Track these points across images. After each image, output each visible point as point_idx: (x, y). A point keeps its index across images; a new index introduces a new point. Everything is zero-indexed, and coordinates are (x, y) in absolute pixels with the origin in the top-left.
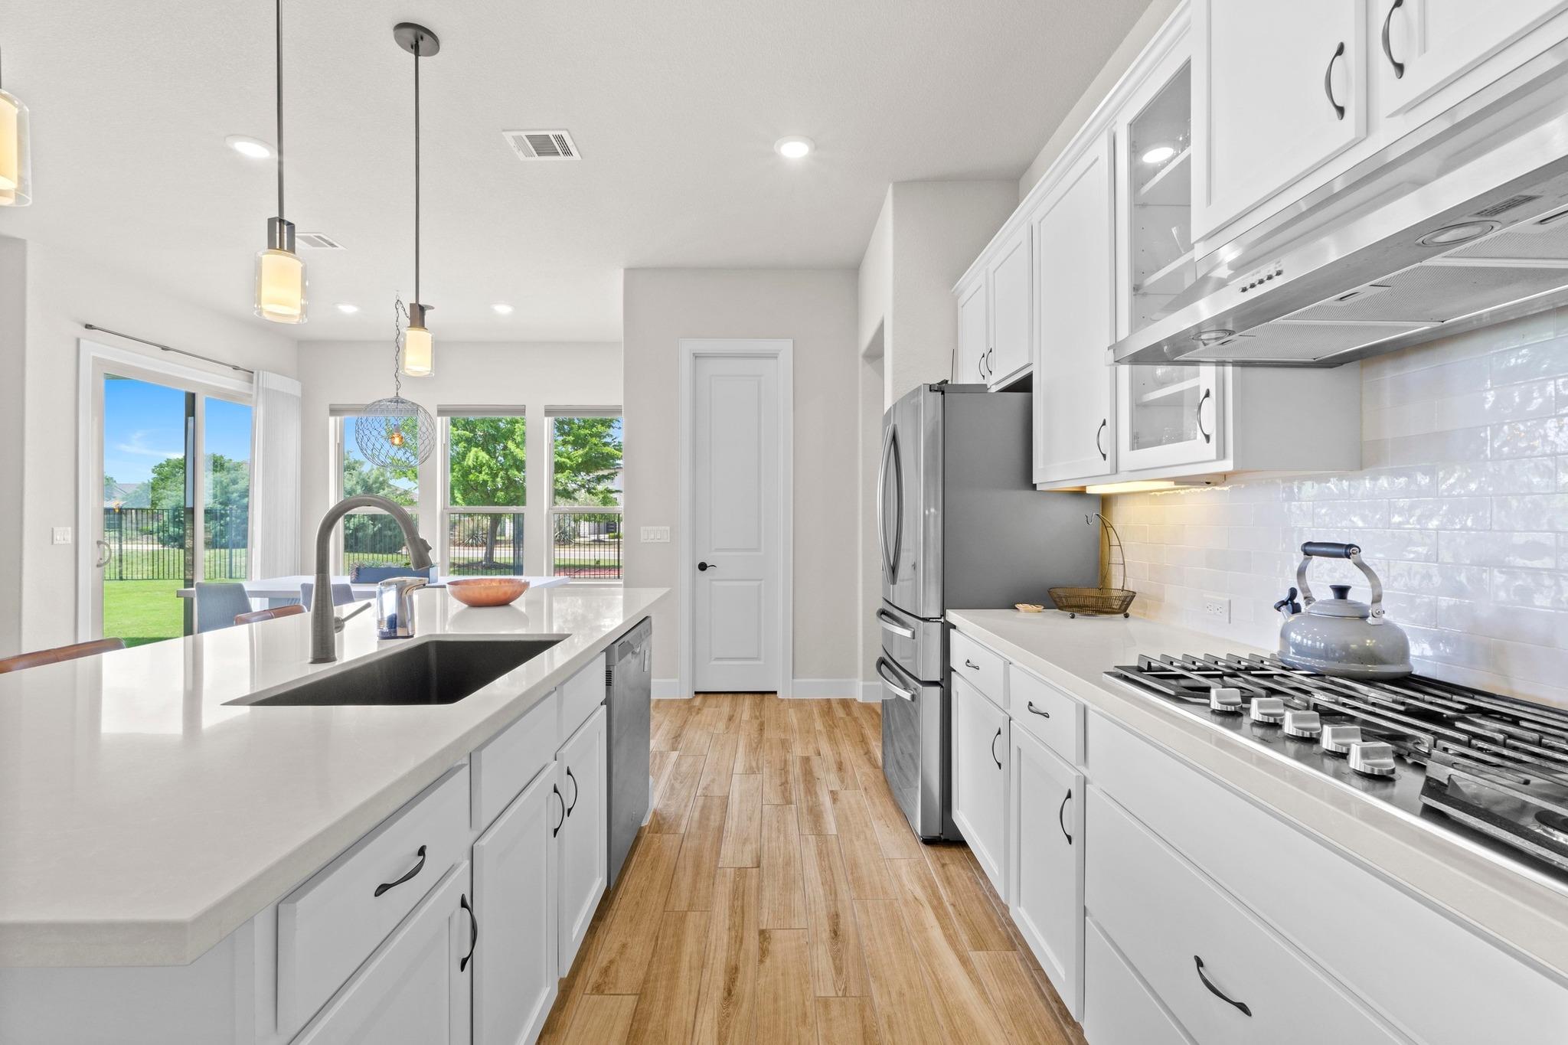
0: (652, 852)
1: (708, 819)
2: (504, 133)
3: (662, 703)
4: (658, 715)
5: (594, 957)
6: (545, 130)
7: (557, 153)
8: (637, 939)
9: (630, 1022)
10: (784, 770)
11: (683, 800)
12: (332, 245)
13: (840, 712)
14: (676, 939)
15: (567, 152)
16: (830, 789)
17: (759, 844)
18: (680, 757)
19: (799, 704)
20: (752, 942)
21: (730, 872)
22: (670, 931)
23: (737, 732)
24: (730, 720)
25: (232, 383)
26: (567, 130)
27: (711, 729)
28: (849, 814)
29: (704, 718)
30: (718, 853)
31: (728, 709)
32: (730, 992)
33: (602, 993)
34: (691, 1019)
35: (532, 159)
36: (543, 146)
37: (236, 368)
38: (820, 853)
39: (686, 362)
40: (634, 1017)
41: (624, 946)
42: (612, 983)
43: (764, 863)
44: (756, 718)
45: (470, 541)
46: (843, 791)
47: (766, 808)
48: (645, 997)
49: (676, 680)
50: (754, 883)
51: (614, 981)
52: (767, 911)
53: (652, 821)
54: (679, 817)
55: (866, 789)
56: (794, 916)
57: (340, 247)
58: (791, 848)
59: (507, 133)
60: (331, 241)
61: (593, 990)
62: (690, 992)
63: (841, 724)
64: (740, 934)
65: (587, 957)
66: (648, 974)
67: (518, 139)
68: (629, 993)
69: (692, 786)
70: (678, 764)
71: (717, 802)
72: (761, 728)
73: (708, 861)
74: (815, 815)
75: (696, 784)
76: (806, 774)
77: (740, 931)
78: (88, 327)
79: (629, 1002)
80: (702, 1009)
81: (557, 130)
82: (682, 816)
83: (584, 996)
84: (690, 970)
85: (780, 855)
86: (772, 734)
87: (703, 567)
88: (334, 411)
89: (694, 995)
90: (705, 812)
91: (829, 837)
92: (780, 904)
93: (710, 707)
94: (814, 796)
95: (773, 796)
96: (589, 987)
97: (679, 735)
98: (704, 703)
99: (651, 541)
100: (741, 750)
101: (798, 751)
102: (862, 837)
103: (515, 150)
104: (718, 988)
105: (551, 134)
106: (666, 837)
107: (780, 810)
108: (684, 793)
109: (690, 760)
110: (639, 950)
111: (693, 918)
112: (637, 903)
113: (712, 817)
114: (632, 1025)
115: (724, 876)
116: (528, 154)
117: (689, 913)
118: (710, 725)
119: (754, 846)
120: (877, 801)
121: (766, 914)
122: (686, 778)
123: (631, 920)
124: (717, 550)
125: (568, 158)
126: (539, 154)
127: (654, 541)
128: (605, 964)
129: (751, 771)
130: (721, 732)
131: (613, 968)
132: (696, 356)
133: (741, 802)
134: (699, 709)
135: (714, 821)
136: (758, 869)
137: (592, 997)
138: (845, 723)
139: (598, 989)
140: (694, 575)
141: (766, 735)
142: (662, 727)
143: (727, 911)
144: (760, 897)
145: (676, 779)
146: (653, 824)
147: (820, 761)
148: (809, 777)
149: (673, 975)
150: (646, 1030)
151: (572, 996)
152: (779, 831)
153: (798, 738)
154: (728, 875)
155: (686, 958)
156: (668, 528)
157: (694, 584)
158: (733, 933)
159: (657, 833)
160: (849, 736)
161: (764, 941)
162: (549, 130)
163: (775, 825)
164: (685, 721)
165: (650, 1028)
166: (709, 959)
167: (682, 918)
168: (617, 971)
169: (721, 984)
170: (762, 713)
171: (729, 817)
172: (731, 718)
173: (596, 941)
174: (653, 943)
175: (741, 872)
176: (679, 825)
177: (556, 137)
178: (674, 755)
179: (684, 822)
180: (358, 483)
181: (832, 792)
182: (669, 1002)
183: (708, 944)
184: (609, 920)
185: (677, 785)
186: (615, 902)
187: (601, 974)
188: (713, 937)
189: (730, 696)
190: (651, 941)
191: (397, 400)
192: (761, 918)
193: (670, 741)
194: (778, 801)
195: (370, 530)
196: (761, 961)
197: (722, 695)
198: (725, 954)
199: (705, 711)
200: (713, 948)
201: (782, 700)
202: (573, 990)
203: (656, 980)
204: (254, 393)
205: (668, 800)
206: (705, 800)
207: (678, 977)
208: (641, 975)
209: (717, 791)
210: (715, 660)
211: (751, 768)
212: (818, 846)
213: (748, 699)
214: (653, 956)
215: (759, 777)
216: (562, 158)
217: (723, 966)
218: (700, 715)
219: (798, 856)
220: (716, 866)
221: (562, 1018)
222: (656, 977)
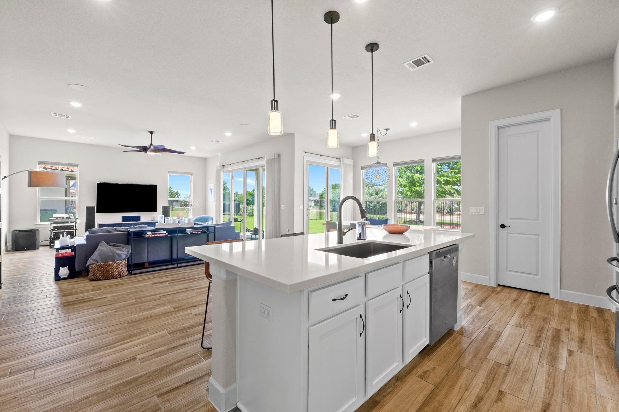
0: (456, 341)
1: (488, 338)
2: (404, 64)
3: (479, 286)
4: (475, 290)
5: (422, 366)
6: (418, 57)
7: (424, 63)
8: (440, 368)
9: (430, 393)
10: (541, 330)
11: (477, 327)
12: (358, 117)
13: (594, 314)
14: (457, 375)
15: (428, 61)
16: (569, 348)
17: (512, 357)
18: (481, 310)
19: (563, 304)
20: (494, 393)
21: (492, 363)
22: (455, 371)
23: (517, 307)
24: (515, 301)
25: (335, 163)
26: (427, 54)
27: (502, 302)
28: (578, 364)
29: (499, 297)
30: (488, 353)
31: (515, 296)
32: (476, 405)
33: (422, 379)
34: (455, 404)
35: (415, 69)
36: (418, 63)
37: (337, 158)
38: (549, 375)
39: (493, 131)
40: (432, 392)
41: (434, 368)
42: (426, 377)
43: (512, 366)
44: (532, 303)
45: (412, 212)
46: (579, 353)
47: (522, 344)
48: (438, 388)
49: (488, 277)
50: (503, 371)
51: (427, 377)
52: (507, 384)
53: (460, 330)
54: (472, 333)
55: (597, 357)
56: (522, 393)
57: (360, 117)
58: (531, 365)
59: (405, 64)
60: (357, 115)
61: (419, 376)
62: (457, 396)
63: (592, 320)
64: (488, 387)
65: (419, 365)
66: (441, 381)
67: (409, 65)
68: (432, 383)
69: (483, 323)
70: (479, 312)
71: (495, 333)
72: (533, 309)
73: (482, 354)
74: (553, 358)
75: (486, 322)
76: (554, 337)
77: (489, 386)
78: (306, 152)
79: (431, 387)
80: (461, 404)
81: (422, 56)
82: (474, 332)
83: (415, 377)
84: (460, 388)
85: (523, 366)
86: (539, 313)
87: (503, 226)
88: (362, 168)
89: (459, 398)
90: (487, 335)
91: (558, 370)
92: (515, 385)
93: (505, 292)
94: (556, 348)
95: (528, 339)
96: (417, 375)
97: (484, 301)
98: (501, 291)
99: (474, 213)
100: (517, 315)
101: (554, 324)
102: (584, 378)
103: (409, 68)
104: (471, 401)
105: (421, 58)
106: (464, 338)
107: (531, 347)
108: (479, 324)
109: (486, 312)
110: (440, 372)
111: (467, 372)
112: (444, 356)
113: (490, 338)
114: (430, 394)
115: (489, 362)
116: (413, 68)
117: (466, 369)
118: (503, 300)
119: (509, 357)
120: (604, 366)
121: (506, 386)
122: (482, 319)
123: (440, 361)
124: (511, 219)
125: (429, 63)
126: (417, 66)
127: (476, 213)
128: (425, 370)
129: (518, 325)
130: (508, 305)
131: (428, 373)
132: (499, 128)
133: (508, 337)
134: (498, 292)
135: (491, 339)
136: (508, 367)
137: (418, 378)
138: (595, 320)
139: (421, 377)
140: (498, 230)
141: (535, 312)
142: (477, 295)
143: (485, 376)
144: (505, 378)
145: (476, 318)
146: (460, 331)
147: (568, 334)
148: (556, 338)
149: (452, 387)
150: (435, 399)
151: (411, 374)
152: (526, 356)
153: (556, 319)
154: (490, 363)
155: (459, 385)
156: (483, 208)
157: (498, 235)
158: (485, 385)
159: (461, 335)
160: (596, 327)
161: (501, 395)
162: (420, 57)
163: (525, 352)
164: (489, 296)
165: (437, 398)
166: (470, 389)
167: (462, 370)
168: (429, 375)
169: (473, 400)
170: (536, 302)
171: (499, 341)
172: (515, 300)
173: (424, 361)
174: (447, 372)
175: (498, 365)
176: (472, 335)
177: (423, 58)
178: (479, 308)
179: (475, 335)
180: (374, 191)
181: (569, 350)
182: (447, 394)
183: (471, 384)
184: (431, 357)
185: (476, 320)
186: (435, 352)
187: (423, 373)
188: (475, 382)
189: (518, 291)
190: (446, 371)
191: (378, 163)
192: (502, 386)
193: (479, 302)
194: (532, 344)
195: (378, 207)
196: (496, 402)
197: (514, 289)
198: (478, 391)
199: (502, 294)
200: (473, 386)
201: (552, 299)
202: (412, 373)
203: (444, 385)
204: (341, 165)
205: (470, 325)
206: (488, 330)
207: (454, 389)
208: (438, 380)
209: (496, 328)
210: (509, 271)
211: (520, 324)
212: (549, 371)
213: (529, 295)
214: (445, 376)
215: (523, 330)
216: (427, 64)
217: (476, 394)
218: (498, 295)
219: (534, 370)
220: (485, 357)
221: (405, 379)
222: (444, 384)
